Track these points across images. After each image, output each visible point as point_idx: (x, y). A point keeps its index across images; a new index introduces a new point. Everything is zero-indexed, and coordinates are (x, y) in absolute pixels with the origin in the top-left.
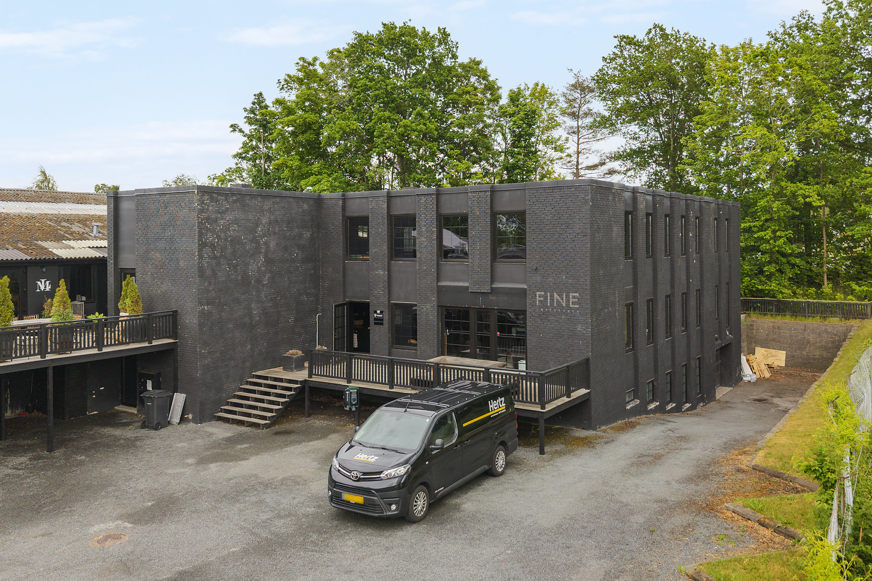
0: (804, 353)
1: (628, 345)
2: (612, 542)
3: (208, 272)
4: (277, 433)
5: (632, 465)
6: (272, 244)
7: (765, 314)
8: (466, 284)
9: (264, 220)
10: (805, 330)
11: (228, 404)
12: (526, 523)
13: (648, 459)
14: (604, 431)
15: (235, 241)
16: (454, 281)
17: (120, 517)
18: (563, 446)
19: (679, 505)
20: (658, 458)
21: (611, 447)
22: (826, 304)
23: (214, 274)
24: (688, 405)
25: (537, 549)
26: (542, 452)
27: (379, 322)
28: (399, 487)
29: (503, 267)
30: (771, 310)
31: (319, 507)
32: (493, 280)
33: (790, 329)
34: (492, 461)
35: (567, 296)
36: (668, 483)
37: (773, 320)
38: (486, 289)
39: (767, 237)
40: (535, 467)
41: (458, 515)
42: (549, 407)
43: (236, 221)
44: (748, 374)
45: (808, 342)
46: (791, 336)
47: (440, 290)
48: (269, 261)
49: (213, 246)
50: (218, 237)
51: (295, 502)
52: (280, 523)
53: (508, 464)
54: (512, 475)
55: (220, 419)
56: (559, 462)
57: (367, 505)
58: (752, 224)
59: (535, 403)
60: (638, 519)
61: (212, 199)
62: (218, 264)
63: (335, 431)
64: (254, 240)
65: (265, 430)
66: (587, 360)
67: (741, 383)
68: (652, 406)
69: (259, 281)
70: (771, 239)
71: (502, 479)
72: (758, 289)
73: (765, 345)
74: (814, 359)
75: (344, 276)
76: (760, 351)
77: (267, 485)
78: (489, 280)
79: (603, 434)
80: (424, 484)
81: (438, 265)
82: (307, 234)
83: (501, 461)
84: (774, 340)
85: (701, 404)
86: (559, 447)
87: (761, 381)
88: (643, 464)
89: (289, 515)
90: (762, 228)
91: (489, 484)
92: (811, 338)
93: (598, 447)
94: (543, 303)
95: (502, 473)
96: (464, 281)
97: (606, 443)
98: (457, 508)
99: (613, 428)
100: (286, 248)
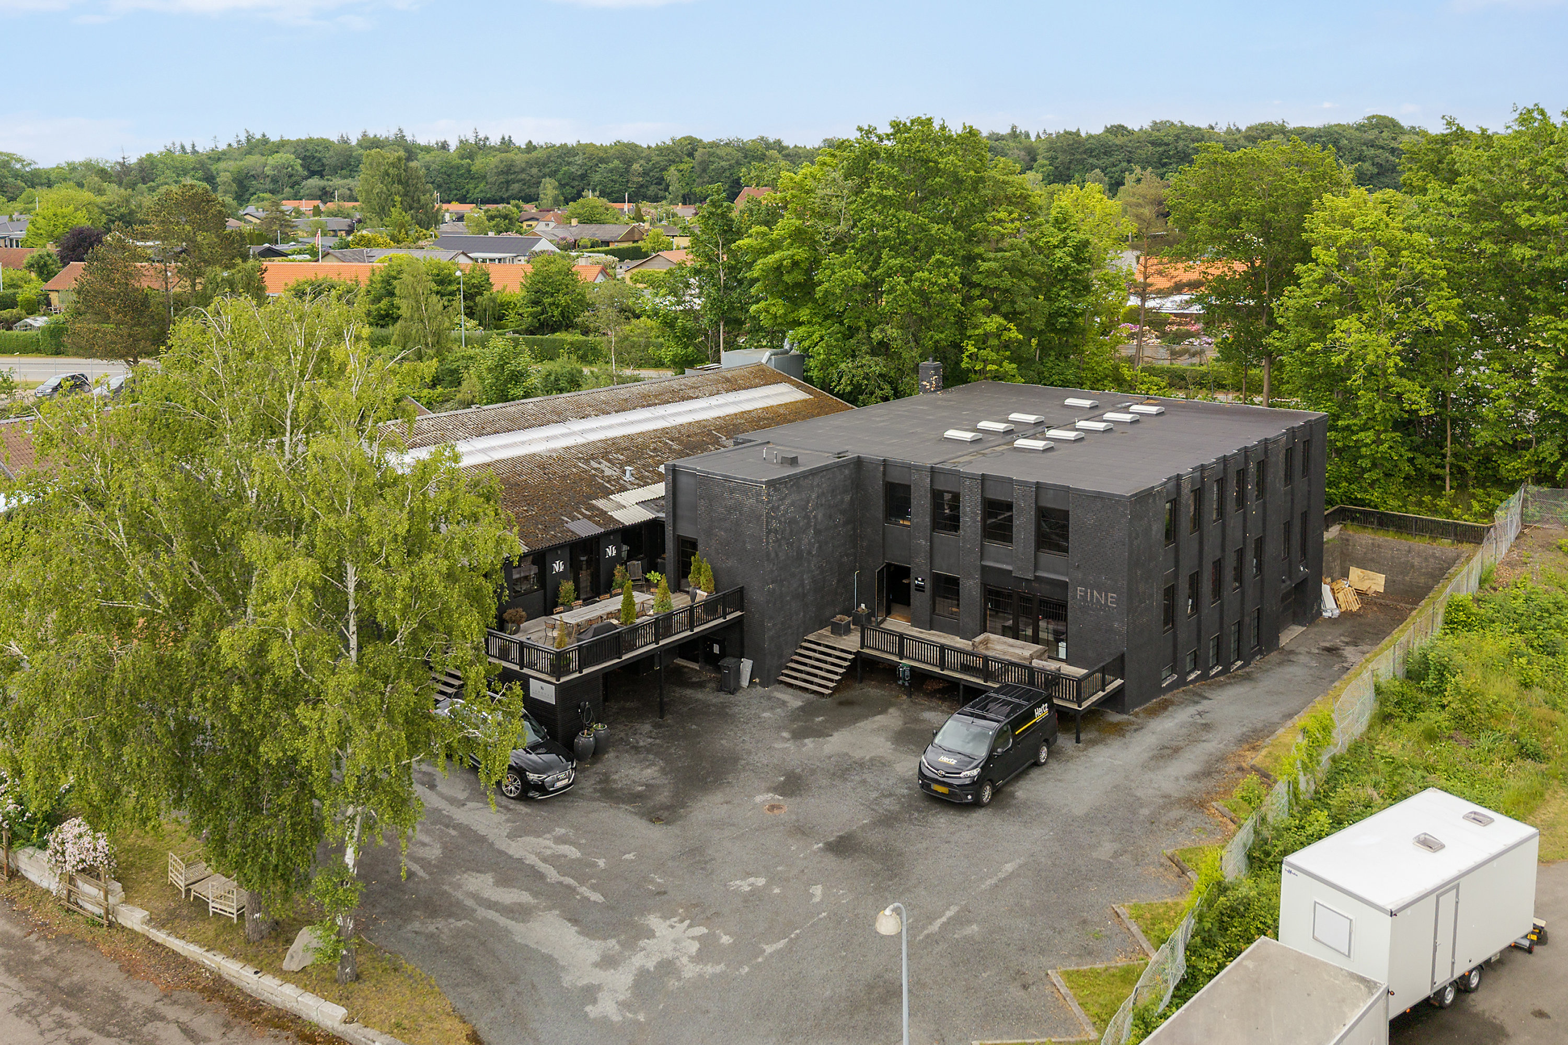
0: (1407, 579)
1: (1166, 624)
2: (1123, 830)
3: (773, 555)
4: (841, 704)
5: (1152, 758)
6: (820, 516)
7: (1365, 527)
8: (1010, 568)
9: (813, 496)
10: (1409, 551)
11: (787, 668)
12: (1064, 811)
13: (1169, 751)
14: (1136, 715)
15: (793, 521)
16: (998, 562)
17: (769, 790)
18: (1097, 734)
19: (1179, 801)
20: (1177, 750)
21: (1138, 736)
22: (1438, 522)
23: (777, 555)
24: (1239, 663)
25: (1070, 833)
26: (1078, 741)
27: (920, 588)
28: (974, 783)
29: (1047, 557)
30: (1372, 523)
31: (909, 788)
32: (1036, 568)
33: (1392, 549)
34: (1037, 753)
35: (1106, 596)
36: (1177, 779)
37: (1372, 536)
38: (1030, 576)
39: (1368, 441)
40: (1072, 757)
41: (1015, 802)
42: (1085, 704)
43: (792, 504)
44: (1330, 608)
45: (1413, 566)
46: (1393, 557)
47: (984, 569)
48: (818, 532)
49: (776, 531)
50: (780, 522)
51: (890, 782)
52: (887, 801)
53: (1050, 753)
54: (1054, 765)
55: (782, 682)
56: (1092, 751)
57: (951, 794)
58: (1351, 422)
59: (1073, 701)
60: (1145, 811)
61: (776, 490)
62: (780, 546)
63: (891, 705)
64: (807, 517)
65: (829, 699)
66: (1123, 655)
67: (1319, 621)
68: (1192, 676)
69: (809, 553)
70: (1374, 442)
71: (1045, 769)
72: (1356, 498)
73: (1362, 565)
74: (1418, 587)
75: (884, 539)
76: (1355, 573)
77: (861, 764)
78: (1032, 568)
79: (1134, 719)
80: (990, 780)
81: (982, 545)
82: (847, 498)
83: (1043, 755)
84: (1372, 560)
85: (1258, 658)
86: (1093, 735)
87: (1346, 615)
88: (1162, 757)
89: (891, 795)
90: (1364, 428)
91: (1035, 773)
92: (1416, 561)
93: (1128, 735)
94: (1084, 598)
95: (1044, 764)
96: (1007, 564)
97: (1136, 730)
98: (1012, 795)
99: (1145, 710)
100: (830, 517)
